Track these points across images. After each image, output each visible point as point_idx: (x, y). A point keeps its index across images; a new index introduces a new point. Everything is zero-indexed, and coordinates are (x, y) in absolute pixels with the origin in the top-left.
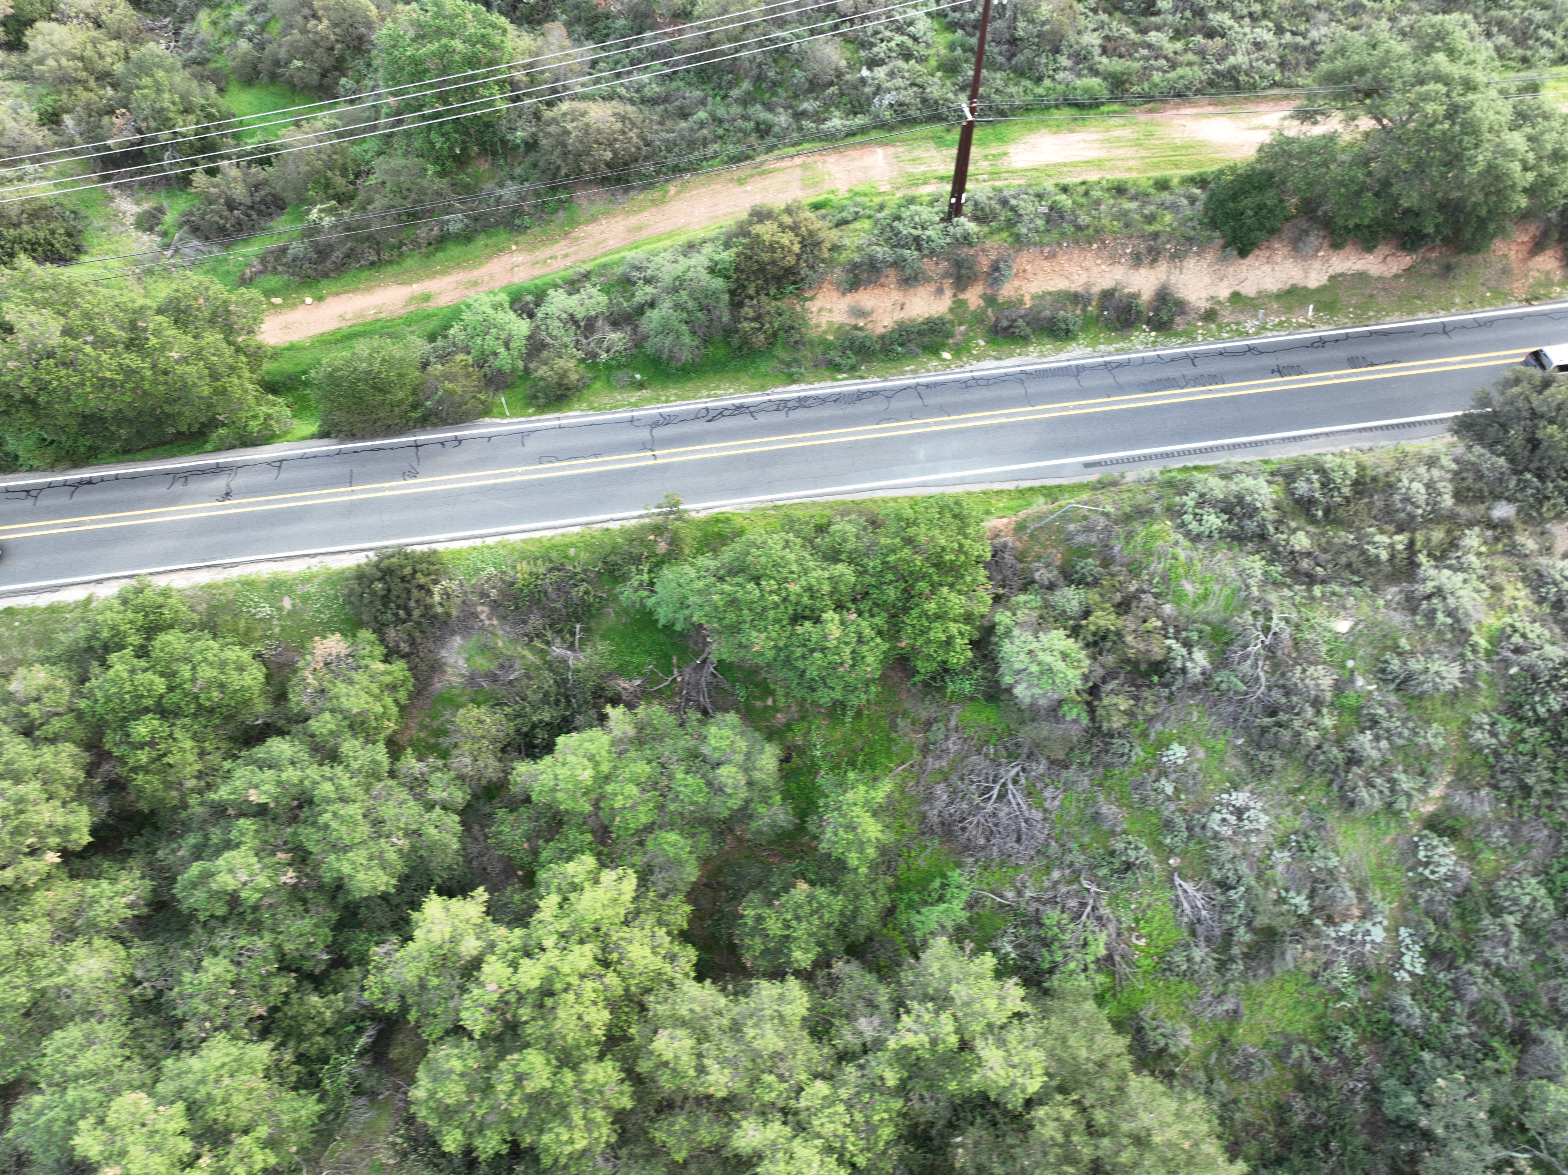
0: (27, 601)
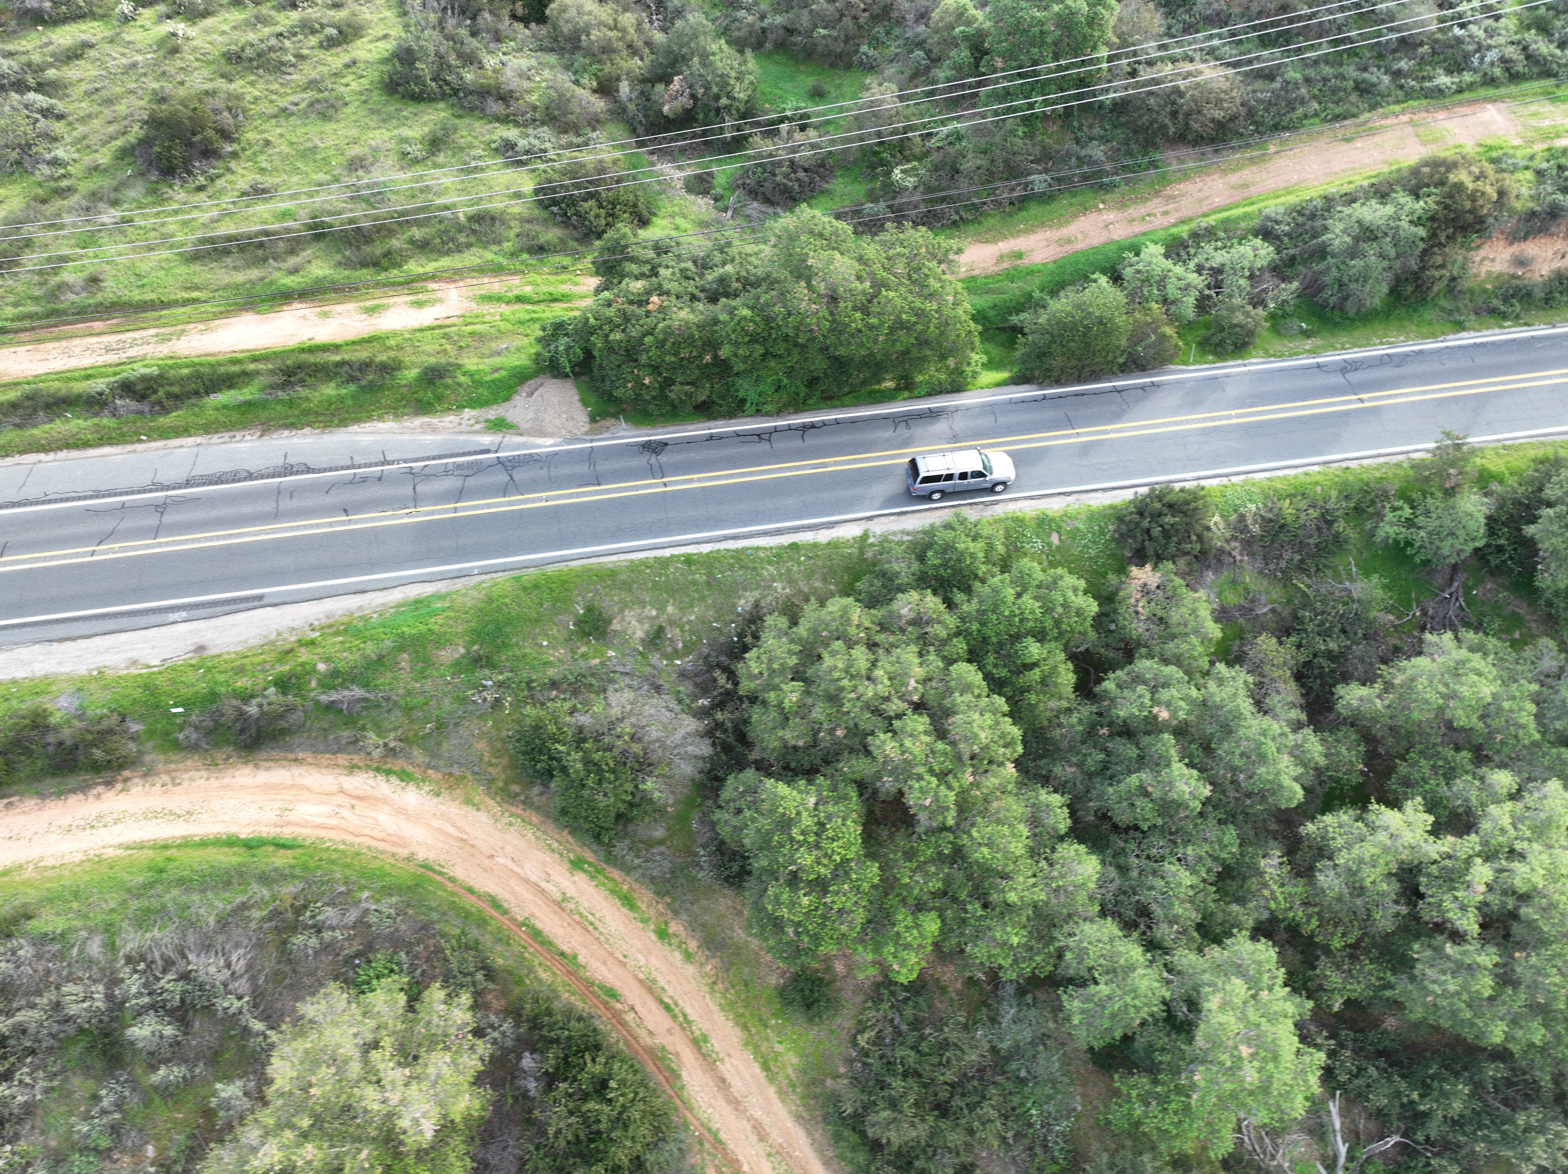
0: (807, 537)
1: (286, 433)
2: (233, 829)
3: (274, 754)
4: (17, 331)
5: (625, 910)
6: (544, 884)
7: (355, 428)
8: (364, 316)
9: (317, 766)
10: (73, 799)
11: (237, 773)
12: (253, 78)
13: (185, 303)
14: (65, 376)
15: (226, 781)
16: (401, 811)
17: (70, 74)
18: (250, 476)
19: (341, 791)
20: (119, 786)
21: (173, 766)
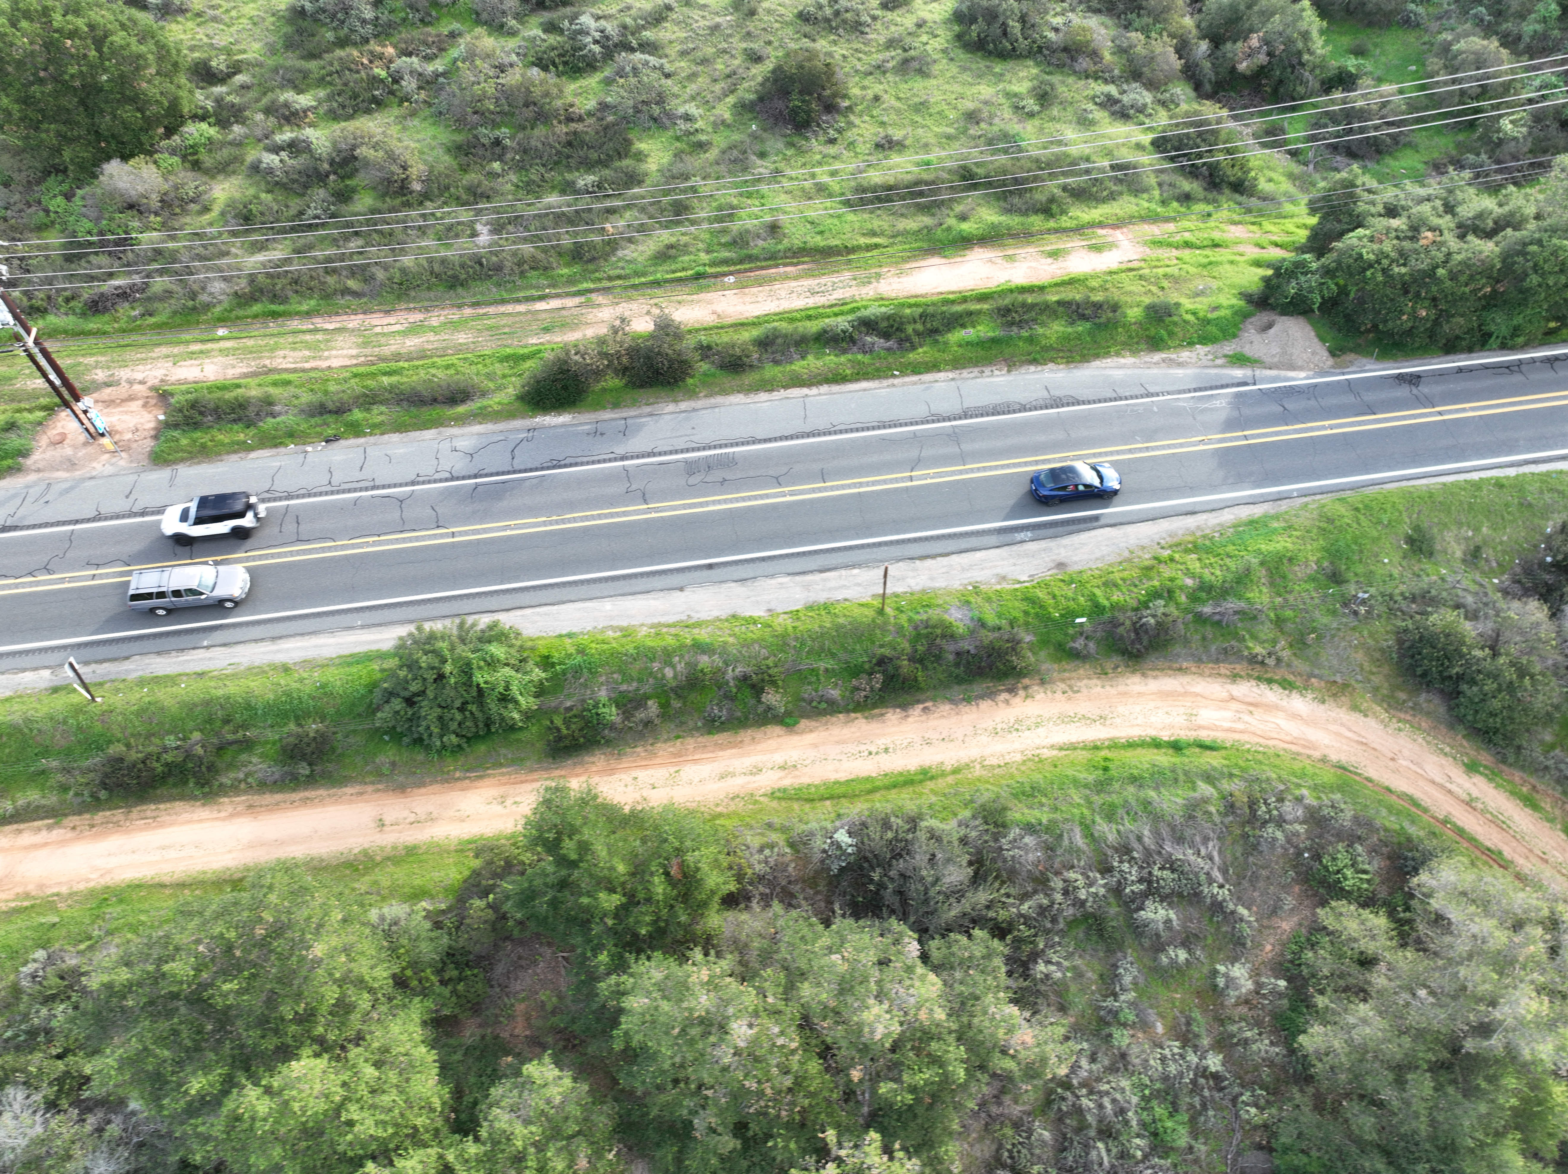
1: (1032, 368)
2: (1153, 733)
3: (1160, 664)
4: (716, 276)
5: (1528, 811)
6: (1448, 785)
7: (1097, 363)
8: (1050, 260)
9: (1201, 675)
10: (985, 705)
11: (1129, 681)
12: (832, 37)
13: (869, 248)
14: (789, 317)
15: (1121, 688)
16: (1295, 716)
17: (662, 34)
18: (1024, 408)
19: (1233, 698)
20: (1022, 693)
21: (1067, 675)
